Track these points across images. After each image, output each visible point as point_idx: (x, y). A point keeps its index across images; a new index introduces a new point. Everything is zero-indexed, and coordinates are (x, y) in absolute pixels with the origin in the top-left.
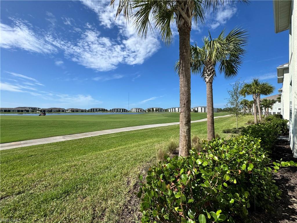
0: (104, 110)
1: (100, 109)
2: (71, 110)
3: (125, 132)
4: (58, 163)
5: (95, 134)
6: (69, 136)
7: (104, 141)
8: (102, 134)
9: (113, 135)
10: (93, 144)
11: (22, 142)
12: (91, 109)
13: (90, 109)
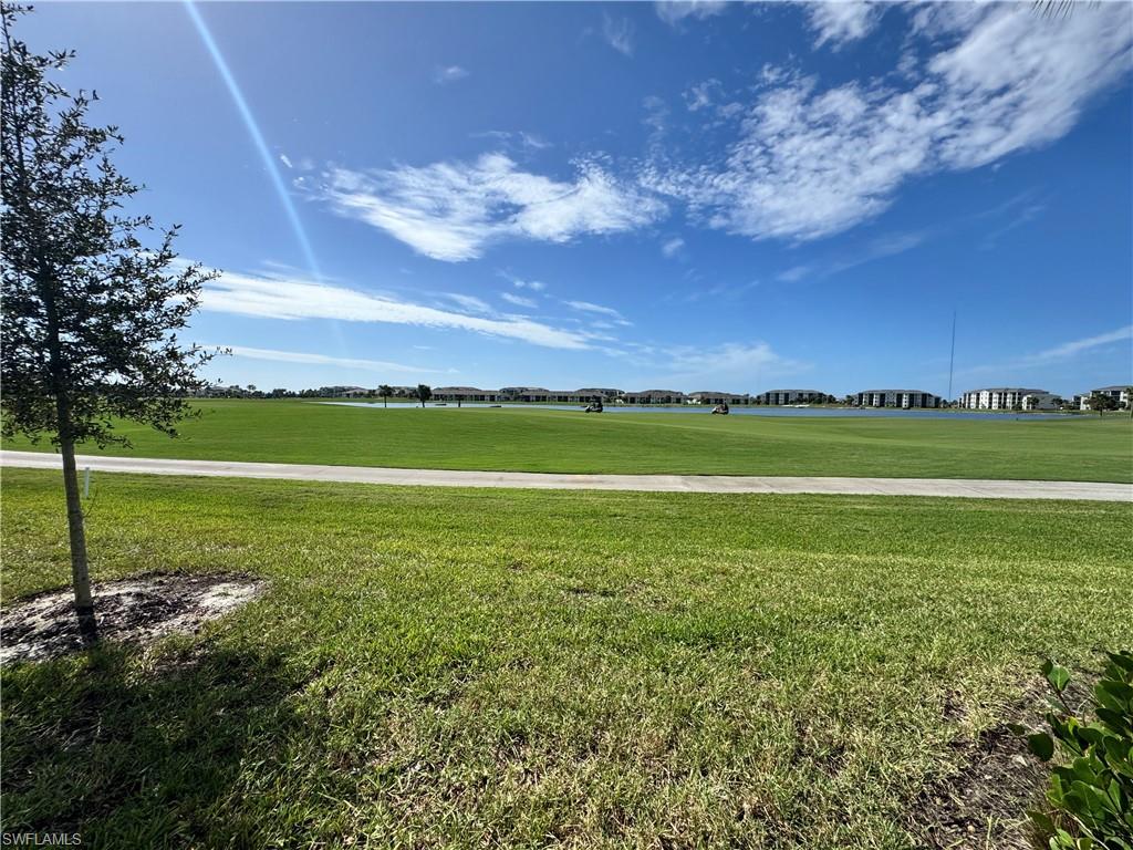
0: (817, 399)
1: (801, 395)
2: (699, 396)
3: (924, 497)
4: (676, 552)
5: (785, 486)
6: (698, 480)
7: (823, 517)
8: (812, 492)
9: (864, 503)
10: (779, 522)
11: (594, 477)
12: (768, 394)
13: (763, 392)
